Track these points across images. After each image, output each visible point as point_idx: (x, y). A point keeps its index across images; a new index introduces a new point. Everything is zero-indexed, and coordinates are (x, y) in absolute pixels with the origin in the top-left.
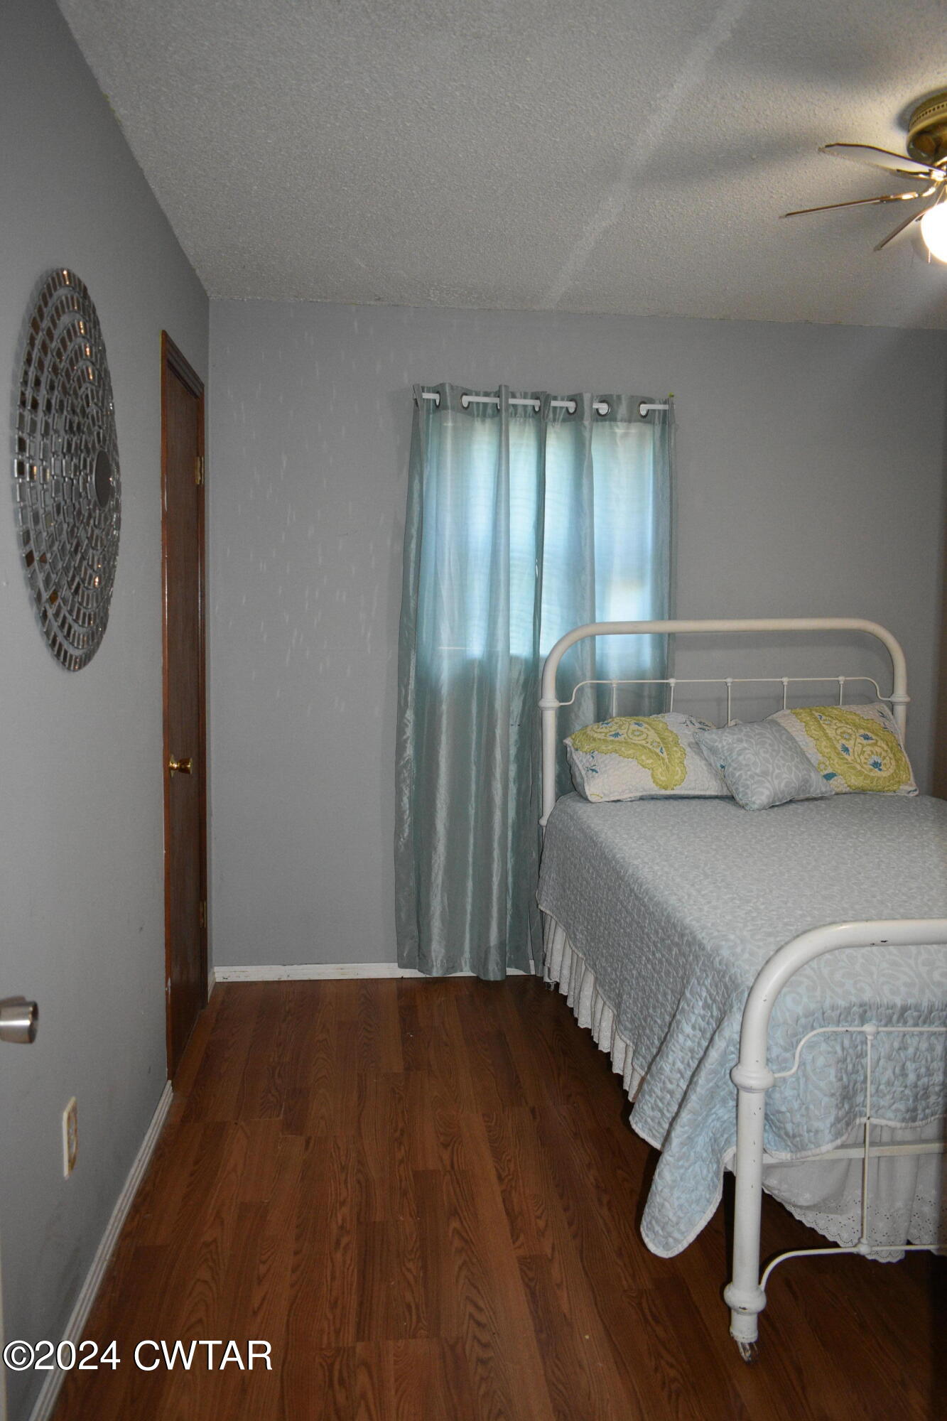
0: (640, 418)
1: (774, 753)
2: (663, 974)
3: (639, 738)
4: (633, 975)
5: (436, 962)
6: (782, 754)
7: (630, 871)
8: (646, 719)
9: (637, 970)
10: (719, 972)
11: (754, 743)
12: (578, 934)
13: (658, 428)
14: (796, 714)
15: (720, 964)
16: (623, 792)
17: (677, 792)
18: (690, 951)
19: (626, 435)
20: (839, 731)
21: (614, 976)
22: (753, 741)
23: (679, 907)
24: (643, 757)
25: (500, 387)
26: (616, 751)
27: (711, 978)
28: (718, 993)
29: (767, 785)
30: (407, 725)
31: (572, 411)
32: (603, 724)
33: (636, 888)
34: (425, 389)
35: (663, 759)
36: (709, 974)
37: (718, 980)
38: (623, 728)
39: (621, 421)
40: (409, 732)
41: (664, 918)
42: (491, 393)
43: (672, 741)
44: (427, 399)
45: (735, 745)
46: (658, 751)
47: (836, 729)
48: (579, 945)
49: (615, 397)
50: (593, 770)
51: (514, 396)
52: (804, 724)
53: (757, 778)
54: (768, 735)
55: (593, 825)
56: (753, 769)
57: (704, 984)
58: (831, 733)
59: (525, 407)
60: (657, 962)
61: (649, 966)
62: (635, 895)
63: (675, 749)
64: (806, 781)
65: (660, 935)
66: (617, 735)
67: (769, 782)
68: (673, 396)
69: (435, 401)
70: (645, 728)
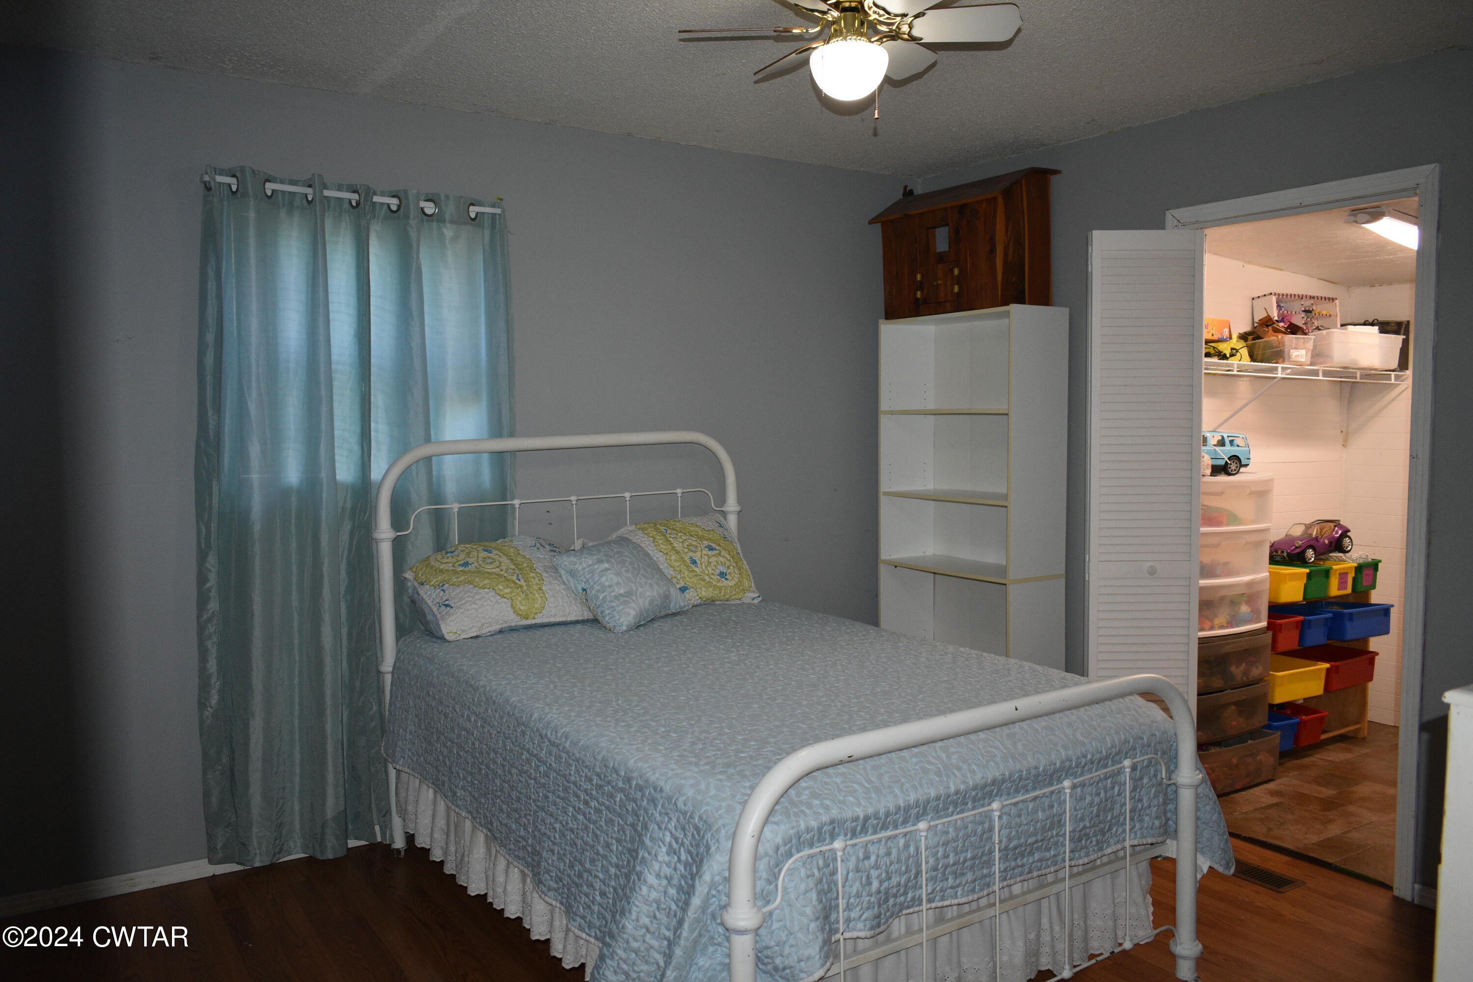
0: (470, 220)
1: (636, 572)
2: (603, 824)
3: (493, 566)
4: (554, 828)
5: (260, 849)
6: (642, 572)
7: (536, 715)
8: (493, 545)
9: (561, 823)
10: (684, 814)
11: (615, 563)
12: (458, 790)
13: (487, 233)
14: (642, 529)
15: (685, 805)
16: (483, 625)
17: (538, 621)
18: (643, 796)
19: (455, 239)
20: (685, 544)
21: (522, 833)
22: (613, 560)
23: (615, 749)
24: (501, 587)
25: (313, 175)
26: (470, 583)
27: (674, 820)
28: (685, 835)
29: (633, 605)
30: (211, 572)
31: (394, 208)
32: (447, 553)
33: (549, 734)
34: (217, 171)
35: (521, 587)
36: (672, 816)
37: (684, 821)
38: (471, 556)
39: (451, 222)
40: (213, 578)
41: (598, 763)
42: (299, 181)
43: (527, 567)
44: (220, 183)
45: (596, 566)
46: (514, 578)
47: (683, 542)
48: (460, 803)
49: (442, 198)
50: (447, 606)
51: (326, 187)
52: (651, 539)
53: (622, 599)
54: (626, 553)
55: (465, 668)
56: (616, 590)
57: (666, 828)
58: (678, 546)
59: (340, 200)
60: (592, 812)
61: (581, 817)
62: (549, 741)
63: (532, 575)
64: (666, 597)
65: (595, 782)
66: (466, 564)
67: (634, 601)
68: (501, 200)
69: (230, 185)
70: (497, 555)
